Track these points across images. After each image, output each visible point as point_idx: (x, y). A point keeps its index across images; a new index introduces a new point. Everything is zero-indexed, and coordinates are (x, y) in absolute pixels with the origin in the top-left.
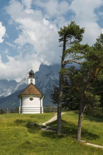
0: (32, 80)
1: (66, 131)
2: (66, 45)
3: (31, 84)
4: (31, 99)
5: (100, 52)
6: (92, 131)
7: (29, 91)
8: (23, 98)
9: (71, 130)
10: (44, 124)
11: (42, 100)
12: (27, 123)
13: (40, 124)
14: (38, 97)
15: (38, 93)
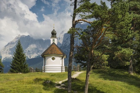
0: (54, 40)
1: (77, 88)
2: (77, 4)
3: (54, 43)
4: (53, 59)
5: (104, 11)
6: (101, 88)
7: (51, 51)
8: (46, 58)
9: (81, 88)
10: (60, 82)
11: (63, 60)
12: (44, 81)
13: (56, 83)
14: (60, 57)
15: (60, 52)
